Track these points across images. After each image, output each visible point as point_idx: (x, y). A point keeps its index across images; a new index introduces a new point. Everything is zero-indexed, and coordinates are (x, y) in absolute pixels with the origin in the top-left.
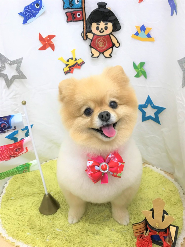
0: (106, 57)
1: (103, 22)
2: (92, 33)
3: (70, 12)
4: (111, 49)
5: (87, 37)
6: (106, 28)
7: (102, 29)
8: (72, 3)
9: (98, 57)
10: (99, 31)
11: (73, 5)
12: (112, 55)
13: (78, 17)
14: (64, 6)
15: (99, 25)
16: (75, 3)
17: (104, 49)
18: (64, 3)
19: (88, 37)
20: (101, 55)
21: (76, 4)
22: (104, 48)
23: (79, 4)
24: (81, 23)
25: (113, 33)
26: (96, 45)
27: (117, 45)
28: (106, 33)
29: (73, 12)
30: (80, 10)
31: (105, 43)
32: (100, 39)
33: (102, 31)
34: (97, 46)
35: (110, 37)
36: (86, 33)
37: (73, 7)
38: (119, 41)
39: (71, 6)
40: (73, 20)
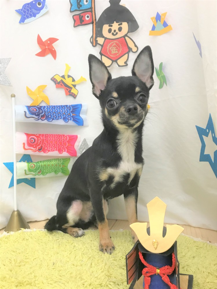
3: (78, 15)
9: (110, 66)
10: (111, 34)
13: (87, 19)
14: (71, 8)
17: (118, 56)
21: (84, 5)
27: (134, 49)
29: (81, 15)
34: (108, 53)
35: (125, 40)
36: (96, 38)
37: (81, 9)
38: (136, 44)
39: (79, 8)
40: (80, 24)
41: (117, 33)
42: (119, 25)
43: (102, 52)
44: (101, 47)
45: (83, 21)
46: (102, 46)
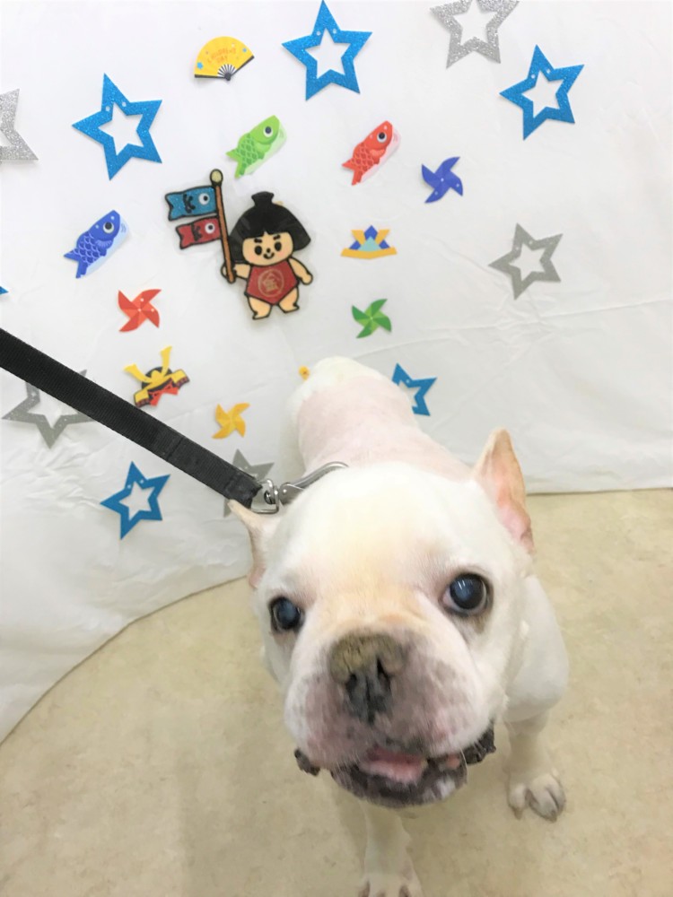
0: (285, 312)
1: (270, 233)
2: (247, 263)
3: (188, 224)
4: (294, 292)
5: (235, 276)
6: (278, 247)
7: (268, 250)
8: (192, 203)
9: (267, 316)
10: (261, 257)
11: (193, 208)
12: (299, 304)
13: (209, 232)
14: (170, 213)
15: (260, 241)
16: (199, 203)
17: (280, 295)
18: (171, 206)
19: (239, 273)
20: (275, 308)
21: (201, 205)
22: (279, 292)
23: (209, 204)
24: (216, 245)
25: (296, 255)
26: (260, 288)
27: (306, 278)
28: (279, 257)
29: (196, 225)
30: (212, 217)
31: (278, 279)
32: (267, 274)
33: (269, 255)
34: (261, 291)
35: (289, 264)
36: (233, 265)
37: (193, 212)
38: (309, 269)
39: (189, 211)
40: (194, 242)
41: (273, 255)
42: (275, 238)
43: (249, 292)
44: (244, 283)
45: (201, 236)
46: (247, 280)
